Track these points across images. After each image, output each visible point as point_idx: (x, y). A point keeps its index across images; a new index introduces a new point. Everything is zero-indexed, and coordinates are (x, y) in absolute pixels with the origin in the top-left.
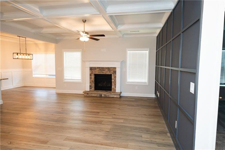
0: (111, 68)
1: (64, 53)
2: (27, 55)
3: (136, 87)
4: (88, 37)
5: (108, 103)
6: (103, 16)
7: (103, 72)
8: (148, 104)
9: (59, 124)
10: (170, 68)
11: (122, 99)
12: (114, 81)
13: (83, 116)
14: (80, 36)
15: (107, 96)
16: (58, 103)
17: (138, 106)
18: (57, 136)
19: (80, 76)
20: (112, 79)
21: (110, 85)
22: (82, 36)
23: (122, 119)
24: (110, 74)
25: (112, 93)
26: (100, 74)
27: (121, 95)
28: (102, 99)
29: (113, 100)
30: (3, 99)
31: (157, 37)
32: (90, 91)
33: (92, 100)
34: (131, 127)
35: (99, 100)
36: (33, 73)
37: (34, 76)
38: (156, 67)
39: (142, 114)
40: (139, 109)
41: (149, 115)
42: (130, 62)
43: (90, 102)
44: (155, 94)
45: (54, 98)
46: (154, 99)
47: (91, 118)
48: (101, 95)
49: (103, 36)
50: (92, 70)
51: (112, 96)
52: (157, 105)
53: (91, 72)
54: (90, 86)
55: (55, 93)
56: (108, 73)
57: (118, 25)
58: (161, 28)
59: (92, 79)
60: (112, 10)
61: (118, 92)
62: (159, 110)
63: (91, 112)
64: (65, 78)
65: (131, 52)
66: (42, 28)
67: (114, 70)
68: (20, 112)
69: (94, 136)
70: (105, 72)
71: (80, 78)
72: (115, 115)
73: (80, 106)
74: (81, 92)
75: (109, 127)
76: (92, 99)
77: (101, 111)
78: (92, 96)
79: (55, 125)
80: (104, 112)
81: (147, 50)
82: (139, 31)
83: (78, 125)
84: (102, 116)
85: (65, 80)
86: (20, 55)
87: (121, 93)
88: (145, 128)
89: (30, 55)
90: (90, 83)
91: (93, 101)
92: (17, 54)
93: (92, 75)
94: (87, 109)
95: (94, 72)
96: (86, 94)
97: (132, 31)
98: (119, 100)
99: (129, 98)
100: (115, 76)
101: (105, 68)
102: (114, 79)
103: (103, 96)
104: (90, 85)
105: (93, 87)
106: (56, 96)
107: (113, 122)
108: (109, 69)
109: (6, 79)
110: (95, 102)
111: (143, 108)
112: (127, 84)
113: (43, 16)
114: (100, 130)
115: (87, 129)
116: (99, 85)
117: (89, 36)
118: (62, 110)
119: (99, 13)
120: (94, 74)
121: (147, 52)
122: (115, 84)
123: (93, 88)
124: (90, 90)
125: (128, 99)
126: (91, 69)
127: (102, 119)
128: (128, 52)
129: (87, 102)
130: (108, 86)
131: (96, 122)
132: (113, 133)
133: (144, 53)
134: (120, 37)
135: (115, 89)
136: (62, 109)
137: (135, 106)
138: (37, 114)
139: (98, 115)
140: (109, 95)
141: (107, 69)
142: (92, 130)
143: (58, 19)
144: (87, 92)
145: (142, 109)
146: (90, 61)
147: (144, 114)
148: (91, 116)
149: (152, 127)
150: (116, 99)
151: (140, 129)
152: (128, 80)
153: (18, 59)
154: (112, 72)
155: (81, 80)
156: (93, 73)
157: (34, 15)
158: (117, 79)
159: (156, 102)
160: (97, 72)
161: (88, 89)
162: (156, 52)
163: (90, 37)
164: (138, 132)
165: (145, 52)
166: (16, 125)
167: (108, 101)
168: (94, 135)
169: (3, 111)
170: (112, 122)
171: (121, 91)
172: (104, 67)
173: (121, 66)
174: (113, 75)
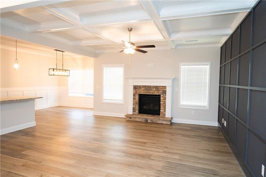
0: (160, 86)
1: (104, 69)
2: (64, 71)
3: (192, 112)
4: (134, 49)
5: (157, 131)
6: (154, 21)
7: (150, 91)
8: (209, 136)
9: (98, 155)
10: (249, 88)
11: (173, 127)
12: (163, 103)
13: (126, 146)
14: (124, 48)
15: (155, 122)
16: (96, 128)
17: (195, 136)
18: (96, 171)
19: (122, 97)
20: (161, 100)
21: (157, 108)
22: (127, 48)
23: (177, 154)
24: (158, 94)
25: (161, 119)
26: (145, 94)
27: (172, 121)
28: (148, 125)
29: (162, 127)
30: (36, 120)
31: (221, 48)
32: (133, 115)
33: (136, 126)
34: (190, 167)
35: (144, 126)
36: (69, 92)
37: (70, 95)
38: (220, 86)
39: (204, 149)
40: (198, 141)
41: (214, 151)
42: (184, 79)
43: (134, 129)
44: (218, 121)
45: (91, 121)
46: (217, 128)
47: (136, 150)
48: (147, 120)
49: (153, 46)
50: (136, 89)
51: (160, 122)
52: (223, 138)
53: (135, 92)
54: (134, 109)
55: (93, 116)
56: (156, 93)
57: (172, 33)
58: (229, 36)
59: (136, 100)
60: (166, 13)
61: (169, 118)
62: (227, 145)
63: (136, 142)
64: (104, 98)
65: (186, 67)
66: (80, 40)
67: (163, 89)
68: (54, 137)
69: (141, 176)
70: (152, 92)
71: (122, 99)
72: (166, 147)
73: (122, 133)
74: (123, 115)
75: (161, 164)
76: (137, 124)
77: (149, 141)
78: (135, 121)
79: (93, 156)
80: (152, 143)
81: (207, 65)
82: (197, 41)
83: (120, 158)
84: (150, 149)
85: (104, 101)
86: (57, 70)
87: (172, 118)
88: (211, 169)
89: (66, 71)
90: (133, 105)
91: (136, 128)
92: (53, 70)
93: (136, 95)
94: (131, 137)
95: (139, 92)
96: (128, 118)
97: (189, 41)
98: (169, 127)
99: (182, 125)
100: (165, 96)
101: (152, 87)
102: (164, 101)
103: (149, 121)
104: (133, 107)
105: (137, 109)
106: (93, 118)
107: (165, 157)
108: (157, 87)
109: (40, 98)
110: (140, 129)
111: (204, 141)
112: (180, 107)
113: (84, 24)
114: (149, 167)
115: (132, 164)
116: (145, 107)
117: (135, 47)
118: (101, 137)
119: (150, 18)
120: (139, 94)
121: (208, 67)
122: (164, 107)
123: (137, 111)
124: (133, 113)
125: (182, 127)
126: (135, 87)
127: (151, 153)
128: (182, 67)
129: (131, 128)
130: (155, 109)
131: (143, 156)
132: (167, 173)
133: (203, 69)
134: (171, 49)
135: (164, 113)
136: (101, 135)
137: (192, 138)
138: (72, 140)
139: (144, 146)
140: (157, 121)
141: (154, 88)
142: (138, 167)
143: (99, 28)
144: (130, 116)
145: (202, 141)
146: (134, 78)
147: (206, 149)
148: (136, 147)
149: (221, 169)
150: (166, 126)
151: (204, 171)
152: (181, 102)
153: (54, 75)
154: (161, 92)
155: (122, 101)
156: (137, 93)
157: (73, 24)
158: (167, 101)
159: (221, 133)
160: (142, 92)
161: (131, 112)
162: (220, 67)
163: (137, 48)
164: (201, 174)
165: (204, 67)
166: (49, 152)
167: (157, 128)
168: (141, 174)
169: (36, 134)
170: (163, 157)
171: (172, 117)
172: (150, 86)
173: (172, 85)
174: (161, 96)
